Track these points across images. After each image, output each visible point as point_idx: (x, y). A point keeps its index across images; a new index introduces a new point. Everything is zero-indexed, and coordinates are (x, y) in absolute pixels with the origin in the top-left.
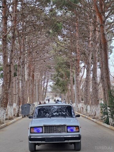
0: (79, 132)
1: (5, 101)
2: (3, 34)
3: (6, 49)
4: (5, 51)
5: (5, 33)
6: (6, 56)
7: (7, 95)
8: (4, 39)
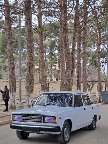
0: (56, 123)
1: (68, 88)
2: (63, 23)
3: (66, 37)
4: (66, 39)
5: (65, 22)
6: (66, 44)
7: (70, 81)
8: (64, 27)
